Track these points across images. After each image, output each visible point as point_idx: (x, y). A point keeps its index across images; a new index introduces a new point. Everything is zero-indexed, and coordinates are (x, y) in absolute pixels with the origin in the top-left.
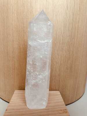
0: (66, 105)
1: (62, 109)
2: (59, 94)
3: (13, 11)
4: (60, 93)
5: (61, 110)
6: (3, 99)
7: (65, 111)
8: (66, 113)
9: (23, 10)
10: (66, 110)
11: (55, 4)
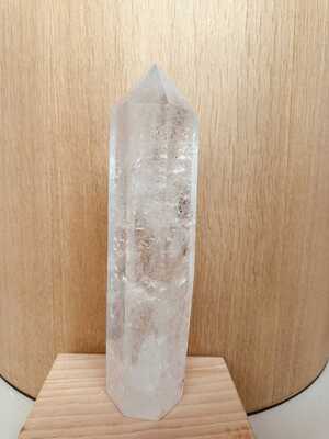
0: (249, 414)
2: (221, 367)
3: (54, 66)
5: (228, 430)
7: (244, 432)
10: (245, 428)
11: (203, 39)
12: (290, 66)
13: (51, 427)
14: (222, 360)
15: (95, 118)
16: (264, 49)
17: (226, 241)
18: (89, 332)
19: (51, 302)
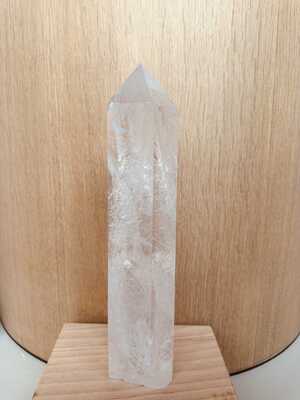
6: (29, 349)
7: (229, 397)
14: (210, 328)
15: (92, 111)
16: (249, 45)
17: (213, 223)
18: (90, 303)
19: (55, 276)
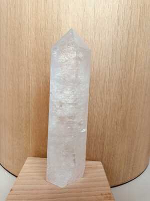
0: (111, 187)
1: (103, 192)
2: (100, 166)
4: (102, 166)
5: (102, 194)
7: (109, 196)
8: (110, 199)
9: (45, 25)
10: (110, 194)
12: (137, 30)
13: (23, 190)
14: (100, 163)
18: (41, 148)
19: (25, 134)
